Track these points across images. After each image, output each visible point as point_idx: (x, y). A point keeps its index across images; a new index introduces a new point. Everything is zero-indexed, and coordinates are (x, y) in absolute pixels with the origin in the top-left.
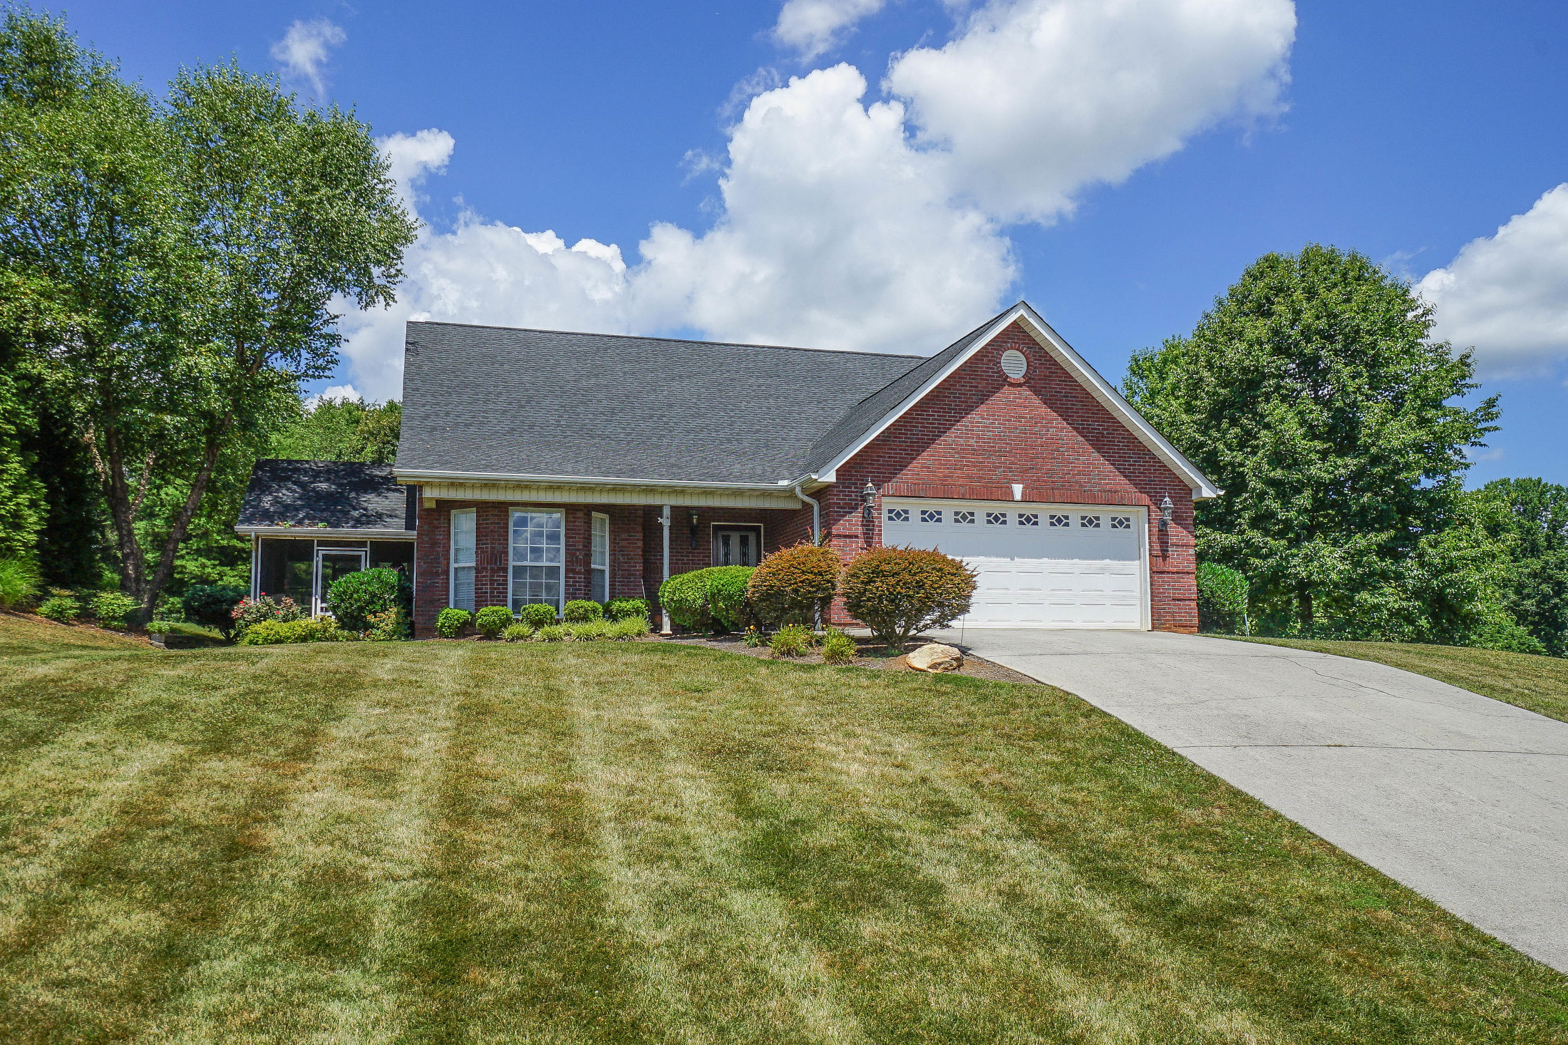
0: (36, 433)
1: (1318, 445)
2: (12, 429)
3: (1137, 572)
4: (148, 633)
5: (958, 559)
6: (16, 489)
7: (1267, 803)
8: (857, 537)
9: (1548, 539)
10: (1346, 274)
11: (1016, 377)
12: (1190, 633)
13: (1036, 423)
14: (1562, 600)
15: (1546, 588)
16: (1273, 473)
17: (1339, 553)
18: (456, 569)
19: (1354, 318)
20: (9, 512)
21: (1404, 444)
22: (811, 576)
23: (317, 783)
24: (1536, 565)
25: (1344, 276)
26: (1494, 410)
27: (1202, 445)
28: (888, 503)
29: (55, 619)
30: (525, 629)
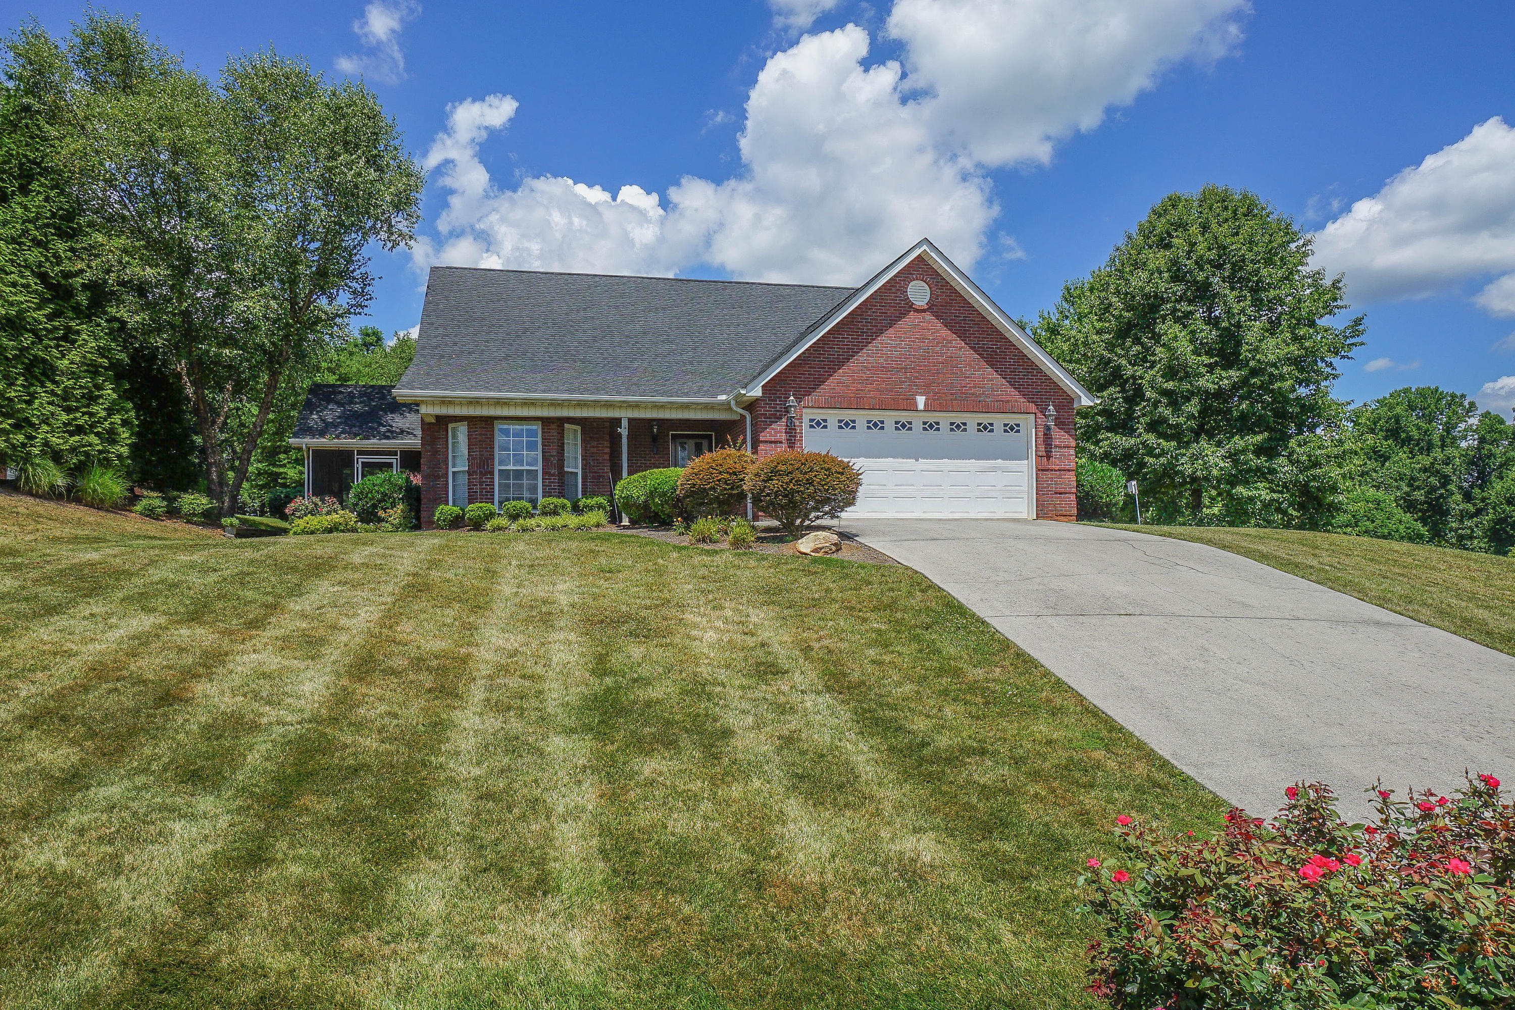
0: (127, 365)
1: (1206, 360)
2: (105, 362)
3: (1025, 469)
4: (223, 528)
5: (846, 460)
6: (110, 411)
7: (1043, 661)
8: (781, 442)
9: (1442, 439)
10: (1236, 210)
11: (921, 304)
12: (1069, 521)
13: (938, 343)
14: (1447, 491)
15: (1434, 481)
16: (1166, 384)
17: (1222, 452)
18: (454, 473)
19: (1240, 249)
20: (104, 429)
21: (1278, 358)
22: (726, 476)
23: (259, 646)
24: (1426, 461)
25: (1235, 212)
26: (1361, 328)
27: (1110, 361)
28: (808, 414)
29: (147, 516)
30: (503, 521)
